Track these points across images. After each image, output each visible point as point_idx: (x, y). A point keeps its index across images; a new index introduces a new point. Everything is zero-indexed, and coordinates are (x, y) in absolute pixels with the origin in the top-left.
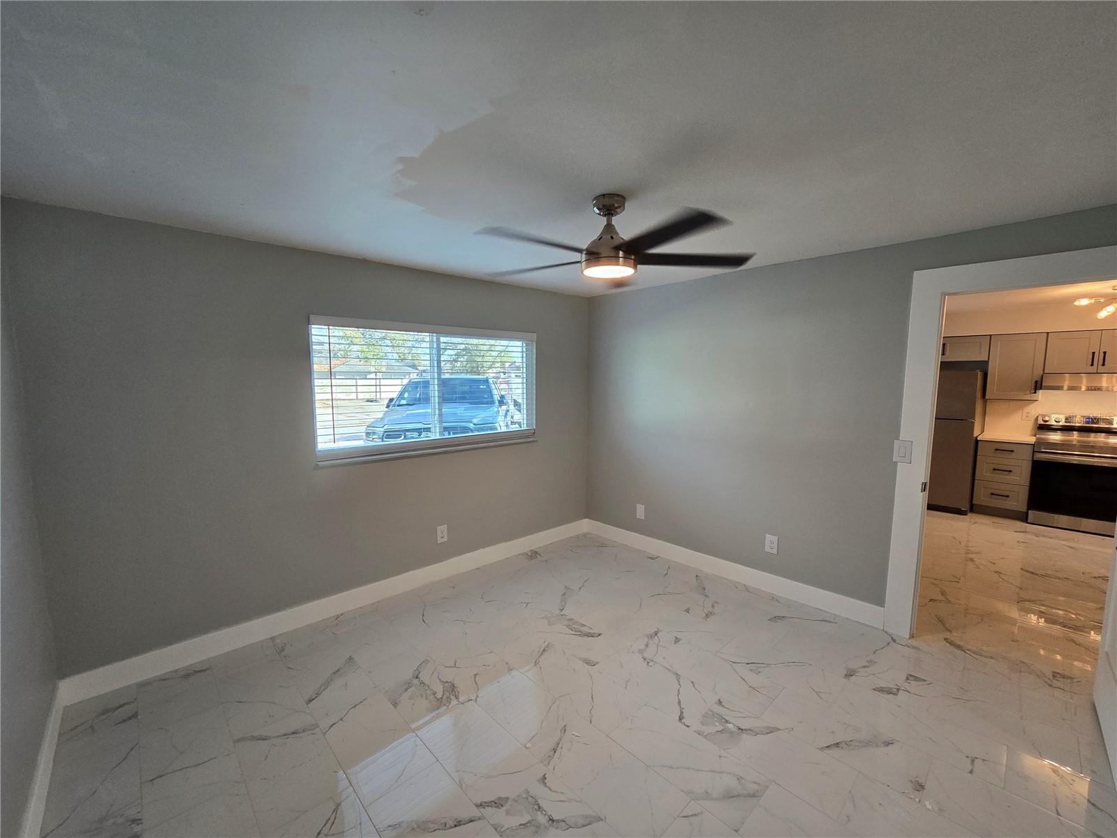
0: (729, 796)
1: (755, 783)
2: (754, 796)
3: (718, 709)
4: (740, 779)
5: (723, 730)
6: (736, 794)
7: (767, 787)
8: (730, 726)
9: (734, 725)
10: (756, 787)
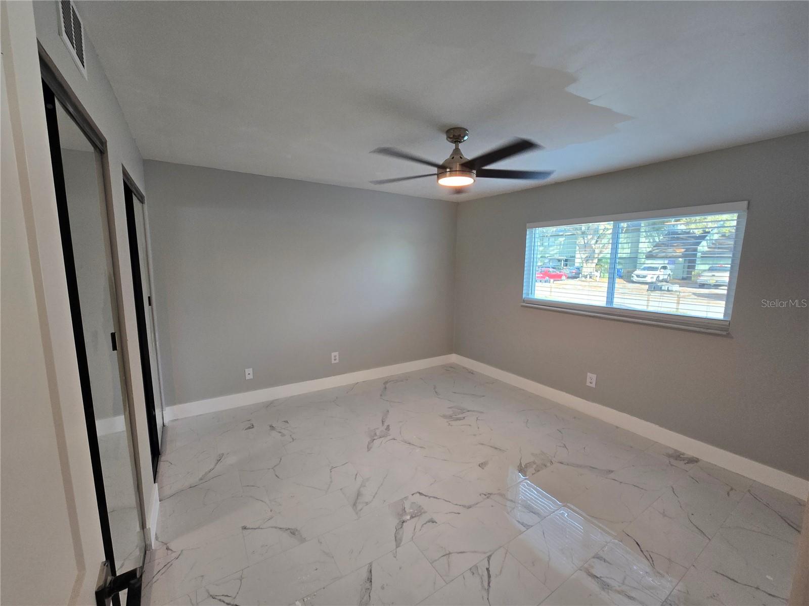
0: (359, 494)
1: (361, 509)
2: (355, 505)
3: (425, 518)
4: (367, 504)
5: (405, 511)
6: (359, 498)
7: (357, 513)
8: (408, 517)
9: (408, 520)
10: (359, 508)
